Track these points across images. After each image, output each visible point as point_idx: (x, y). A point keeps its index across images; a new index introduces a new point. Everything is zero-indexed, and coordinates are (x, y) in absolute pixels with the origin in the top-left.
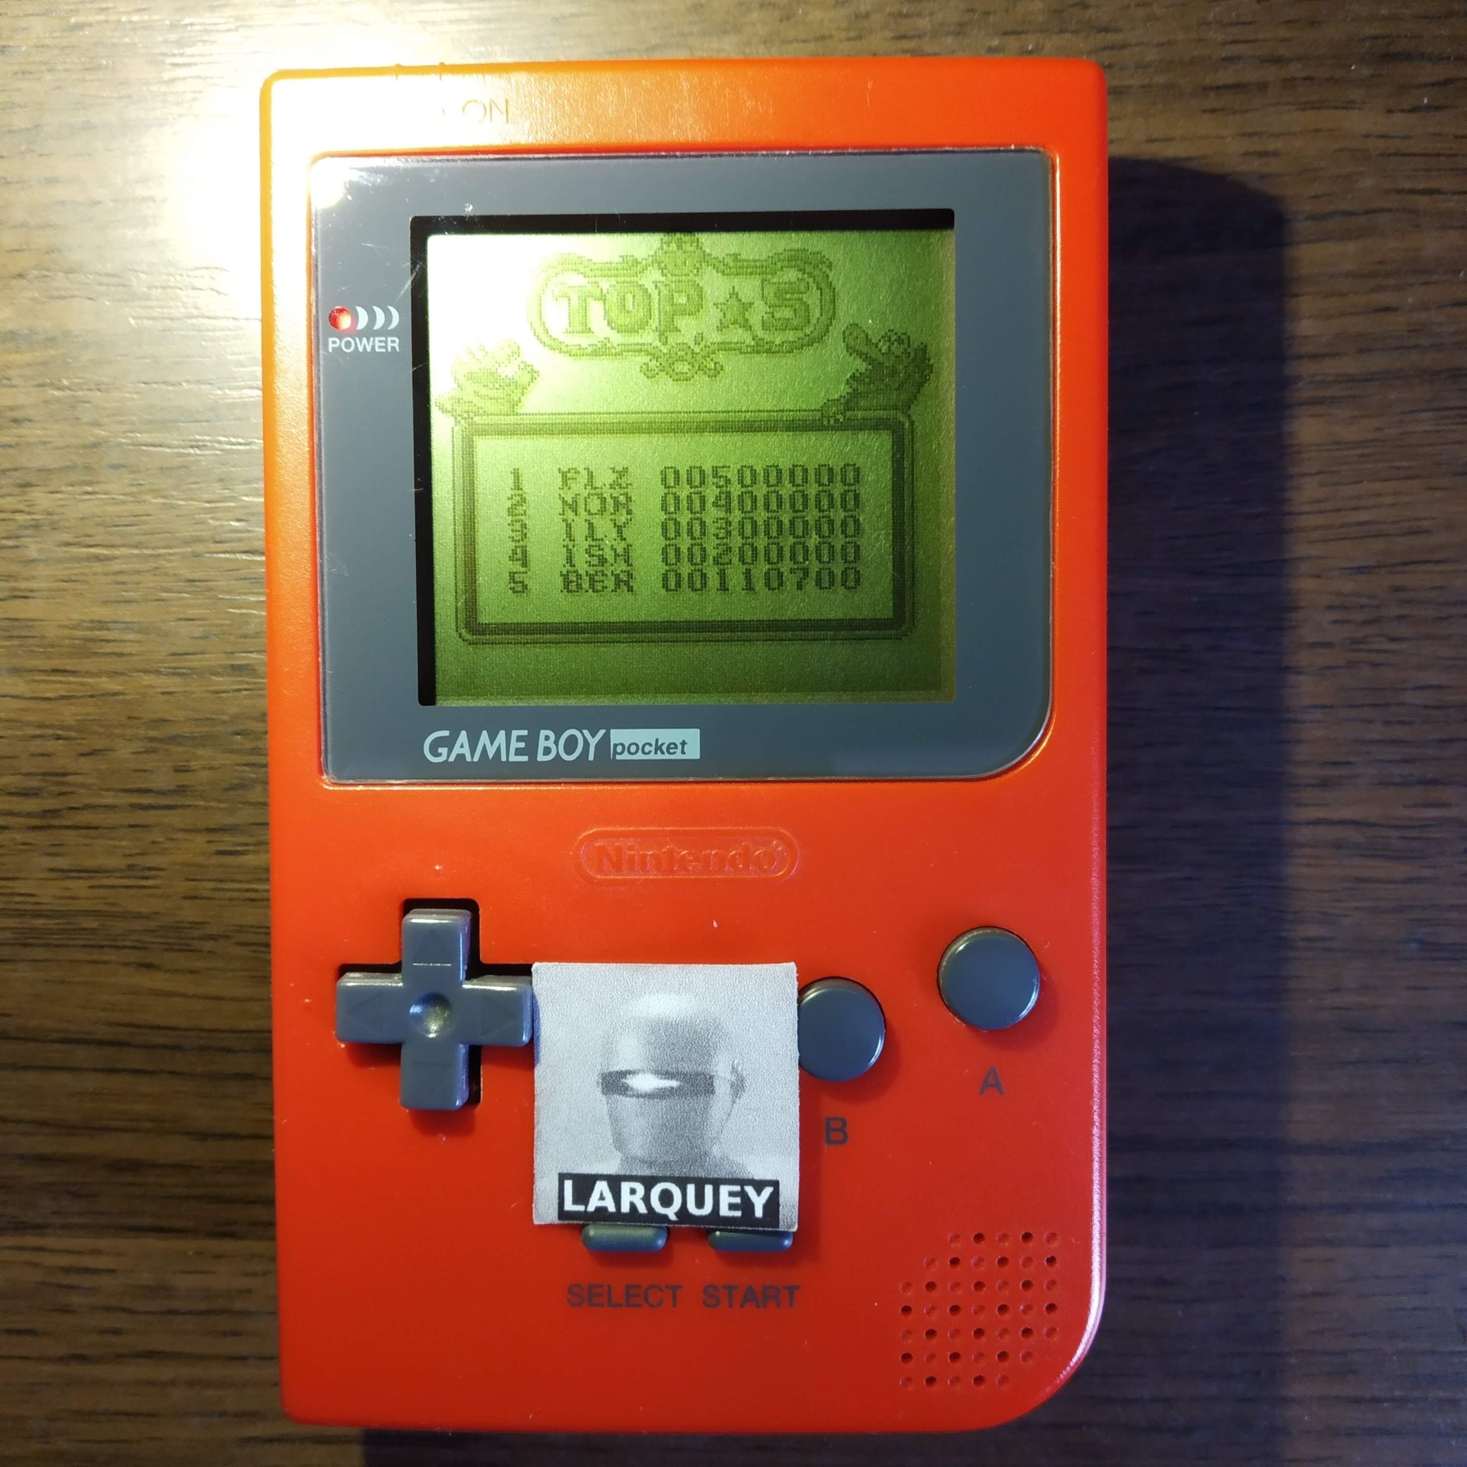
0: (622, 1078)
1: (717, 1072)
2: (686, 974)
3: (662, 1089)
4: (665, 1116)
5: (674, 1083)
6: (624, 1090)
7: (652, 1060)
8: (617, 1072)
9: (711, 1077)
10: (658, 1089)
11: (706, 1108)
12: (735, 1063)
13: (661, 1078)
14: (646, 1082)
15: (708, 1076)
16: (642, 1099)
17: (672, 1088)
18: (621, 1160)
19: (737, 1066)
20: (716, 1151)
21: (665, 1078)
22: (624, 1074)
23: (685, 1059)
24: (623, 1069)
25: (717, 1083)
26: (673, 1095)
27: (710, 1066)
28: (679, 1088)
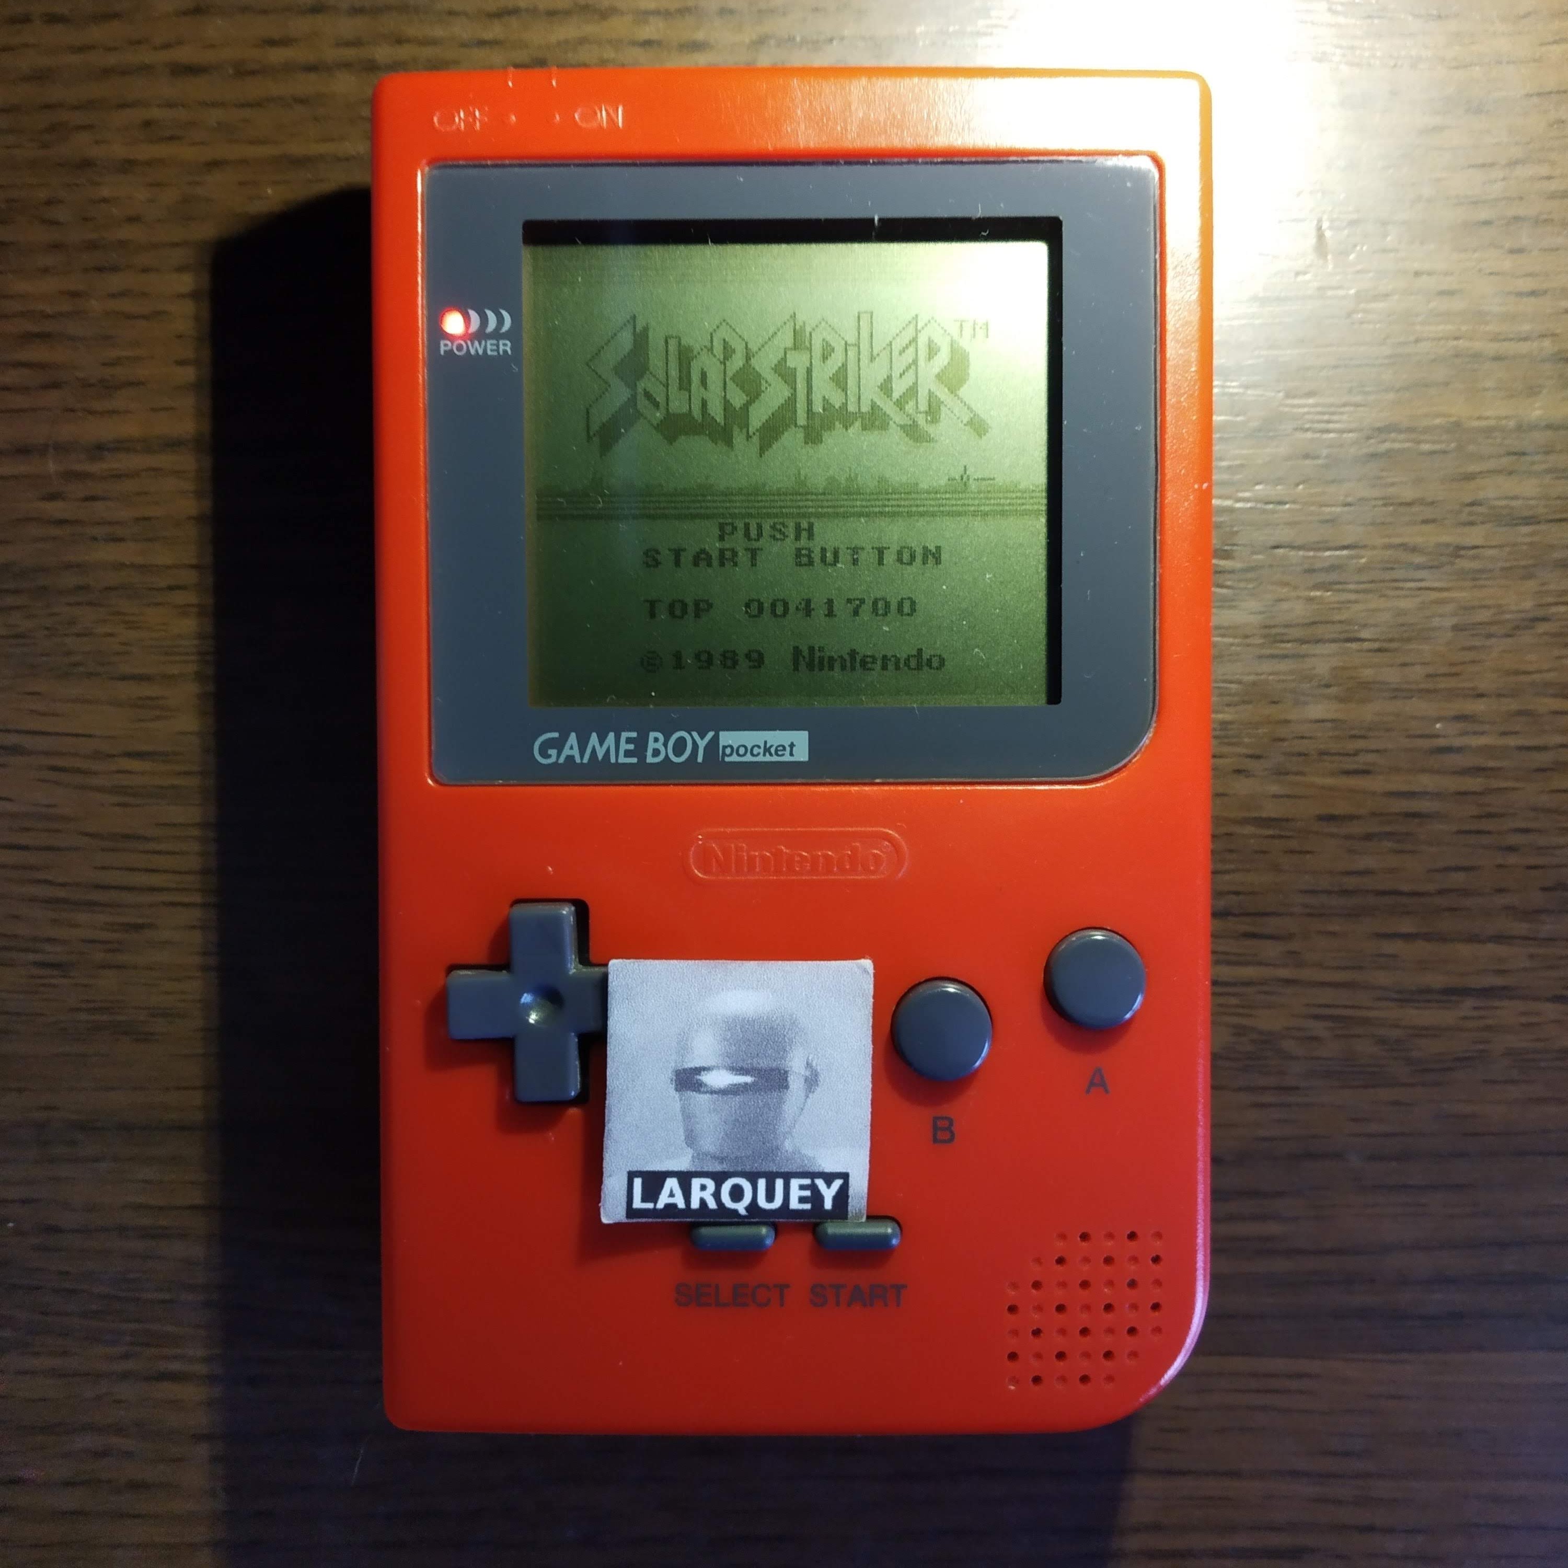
0: (697, 1074)
1: (791, 1067)
2: (765, 971)
3: (736, 1085)
4: (738, 1112)
5: (748, 1079)
6: (698, 1087)
7: (727, 1056)
8: (691, 1069)
9: (786, 1072)
10: (731, 1085)
11: (781, 1101)
12: (810, 1058)
13: (736, 1074)
14: (720, 1079)
15: (783, 1072)
16: (716, 1096)
17: (746, 1084)
18: (693, 1157)
19: (812, 1061)
20: (788, 1145)
21: (740, 1074)
22: (699, 1070)
23: (760, 1055)
24: (697, 1066)
25: (791, 1079)
26: (747, 1091)
27: (785, 1061)
28: (754, 1084)
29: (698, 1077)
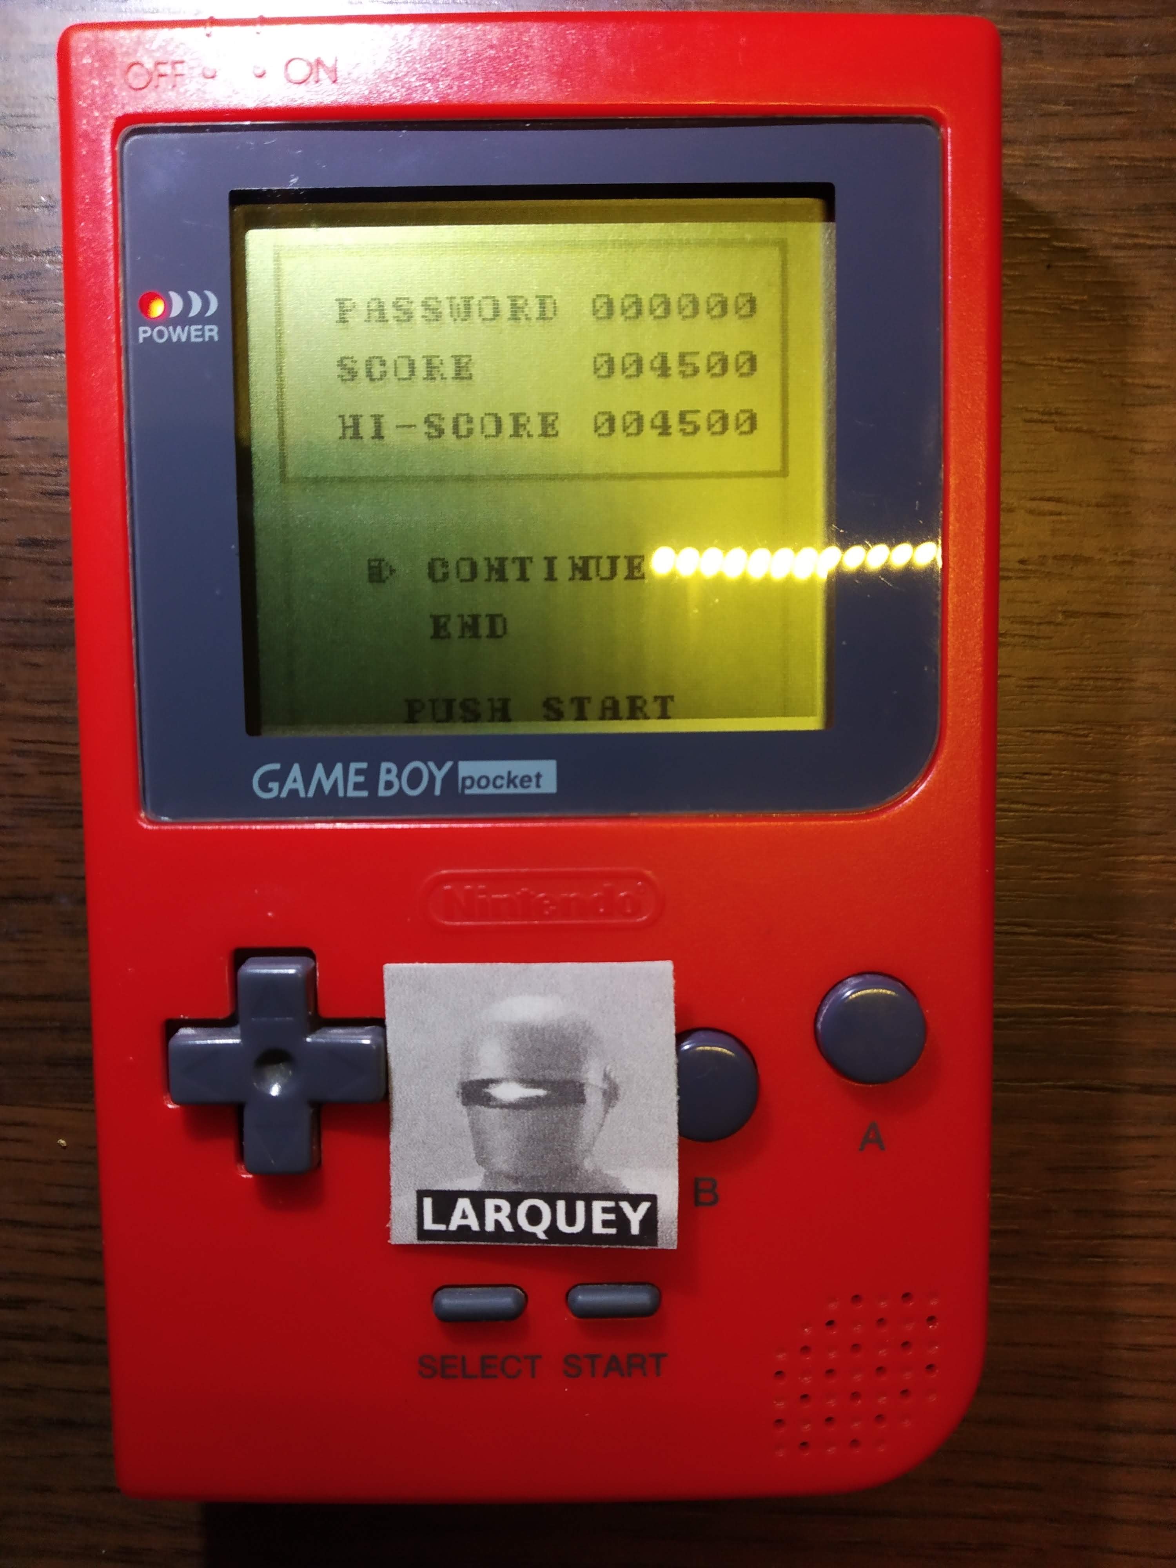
0: (485, 1087)
1: (587, 1080)
2: (554, 974)
3: (527, 1098)
4: (531, 1128)
5: (541, 1092)
6: (488, 1101)
7: (516, 1067)
8: (478, 1081)
9: (582, 1085)
10: (523, 1098)
11: (578, 1116)
12: (608, 1069)
13: (527, 1087)
14: (510, 1092)
15: (577, 1084)
16: (507, 1110)
17: (538, 1097)
18: (485, 1176)
19: (610, 1072)
20: (588, 1165)
21: (531, 1087)
22: (487, 1083)
23: (552, 1066)
24: (485, 1078)
25: (588, 1091)
26: (540, 1105)
27: (580, 1072)
28: (547, 1097)
29: (486, 1090)
